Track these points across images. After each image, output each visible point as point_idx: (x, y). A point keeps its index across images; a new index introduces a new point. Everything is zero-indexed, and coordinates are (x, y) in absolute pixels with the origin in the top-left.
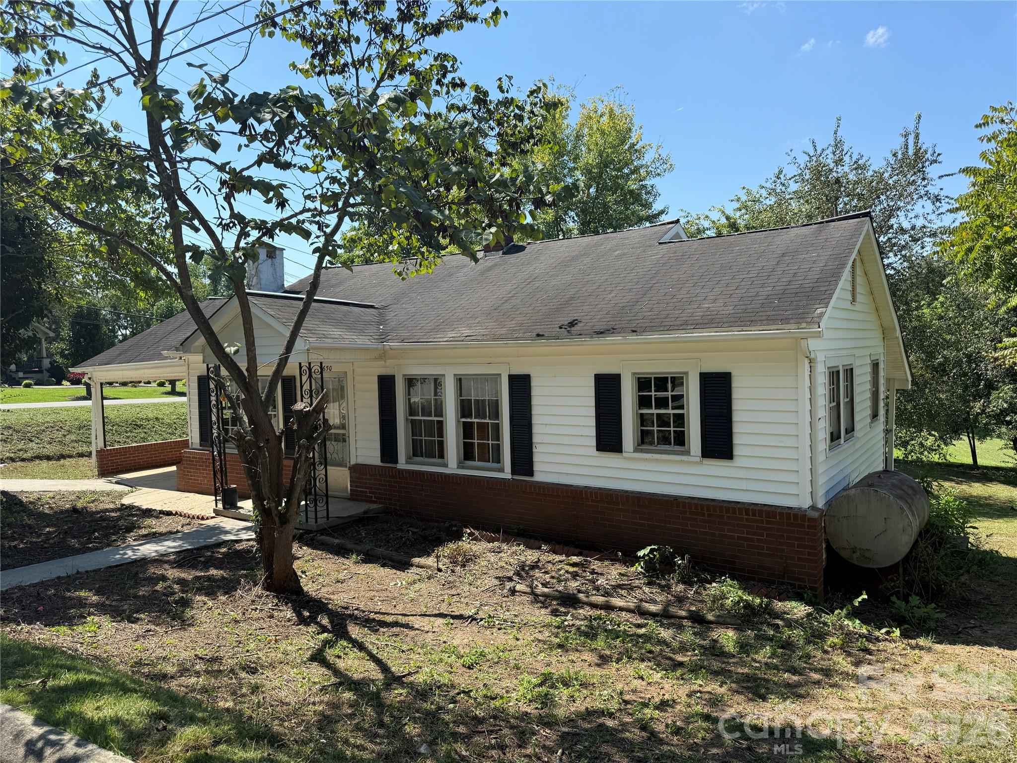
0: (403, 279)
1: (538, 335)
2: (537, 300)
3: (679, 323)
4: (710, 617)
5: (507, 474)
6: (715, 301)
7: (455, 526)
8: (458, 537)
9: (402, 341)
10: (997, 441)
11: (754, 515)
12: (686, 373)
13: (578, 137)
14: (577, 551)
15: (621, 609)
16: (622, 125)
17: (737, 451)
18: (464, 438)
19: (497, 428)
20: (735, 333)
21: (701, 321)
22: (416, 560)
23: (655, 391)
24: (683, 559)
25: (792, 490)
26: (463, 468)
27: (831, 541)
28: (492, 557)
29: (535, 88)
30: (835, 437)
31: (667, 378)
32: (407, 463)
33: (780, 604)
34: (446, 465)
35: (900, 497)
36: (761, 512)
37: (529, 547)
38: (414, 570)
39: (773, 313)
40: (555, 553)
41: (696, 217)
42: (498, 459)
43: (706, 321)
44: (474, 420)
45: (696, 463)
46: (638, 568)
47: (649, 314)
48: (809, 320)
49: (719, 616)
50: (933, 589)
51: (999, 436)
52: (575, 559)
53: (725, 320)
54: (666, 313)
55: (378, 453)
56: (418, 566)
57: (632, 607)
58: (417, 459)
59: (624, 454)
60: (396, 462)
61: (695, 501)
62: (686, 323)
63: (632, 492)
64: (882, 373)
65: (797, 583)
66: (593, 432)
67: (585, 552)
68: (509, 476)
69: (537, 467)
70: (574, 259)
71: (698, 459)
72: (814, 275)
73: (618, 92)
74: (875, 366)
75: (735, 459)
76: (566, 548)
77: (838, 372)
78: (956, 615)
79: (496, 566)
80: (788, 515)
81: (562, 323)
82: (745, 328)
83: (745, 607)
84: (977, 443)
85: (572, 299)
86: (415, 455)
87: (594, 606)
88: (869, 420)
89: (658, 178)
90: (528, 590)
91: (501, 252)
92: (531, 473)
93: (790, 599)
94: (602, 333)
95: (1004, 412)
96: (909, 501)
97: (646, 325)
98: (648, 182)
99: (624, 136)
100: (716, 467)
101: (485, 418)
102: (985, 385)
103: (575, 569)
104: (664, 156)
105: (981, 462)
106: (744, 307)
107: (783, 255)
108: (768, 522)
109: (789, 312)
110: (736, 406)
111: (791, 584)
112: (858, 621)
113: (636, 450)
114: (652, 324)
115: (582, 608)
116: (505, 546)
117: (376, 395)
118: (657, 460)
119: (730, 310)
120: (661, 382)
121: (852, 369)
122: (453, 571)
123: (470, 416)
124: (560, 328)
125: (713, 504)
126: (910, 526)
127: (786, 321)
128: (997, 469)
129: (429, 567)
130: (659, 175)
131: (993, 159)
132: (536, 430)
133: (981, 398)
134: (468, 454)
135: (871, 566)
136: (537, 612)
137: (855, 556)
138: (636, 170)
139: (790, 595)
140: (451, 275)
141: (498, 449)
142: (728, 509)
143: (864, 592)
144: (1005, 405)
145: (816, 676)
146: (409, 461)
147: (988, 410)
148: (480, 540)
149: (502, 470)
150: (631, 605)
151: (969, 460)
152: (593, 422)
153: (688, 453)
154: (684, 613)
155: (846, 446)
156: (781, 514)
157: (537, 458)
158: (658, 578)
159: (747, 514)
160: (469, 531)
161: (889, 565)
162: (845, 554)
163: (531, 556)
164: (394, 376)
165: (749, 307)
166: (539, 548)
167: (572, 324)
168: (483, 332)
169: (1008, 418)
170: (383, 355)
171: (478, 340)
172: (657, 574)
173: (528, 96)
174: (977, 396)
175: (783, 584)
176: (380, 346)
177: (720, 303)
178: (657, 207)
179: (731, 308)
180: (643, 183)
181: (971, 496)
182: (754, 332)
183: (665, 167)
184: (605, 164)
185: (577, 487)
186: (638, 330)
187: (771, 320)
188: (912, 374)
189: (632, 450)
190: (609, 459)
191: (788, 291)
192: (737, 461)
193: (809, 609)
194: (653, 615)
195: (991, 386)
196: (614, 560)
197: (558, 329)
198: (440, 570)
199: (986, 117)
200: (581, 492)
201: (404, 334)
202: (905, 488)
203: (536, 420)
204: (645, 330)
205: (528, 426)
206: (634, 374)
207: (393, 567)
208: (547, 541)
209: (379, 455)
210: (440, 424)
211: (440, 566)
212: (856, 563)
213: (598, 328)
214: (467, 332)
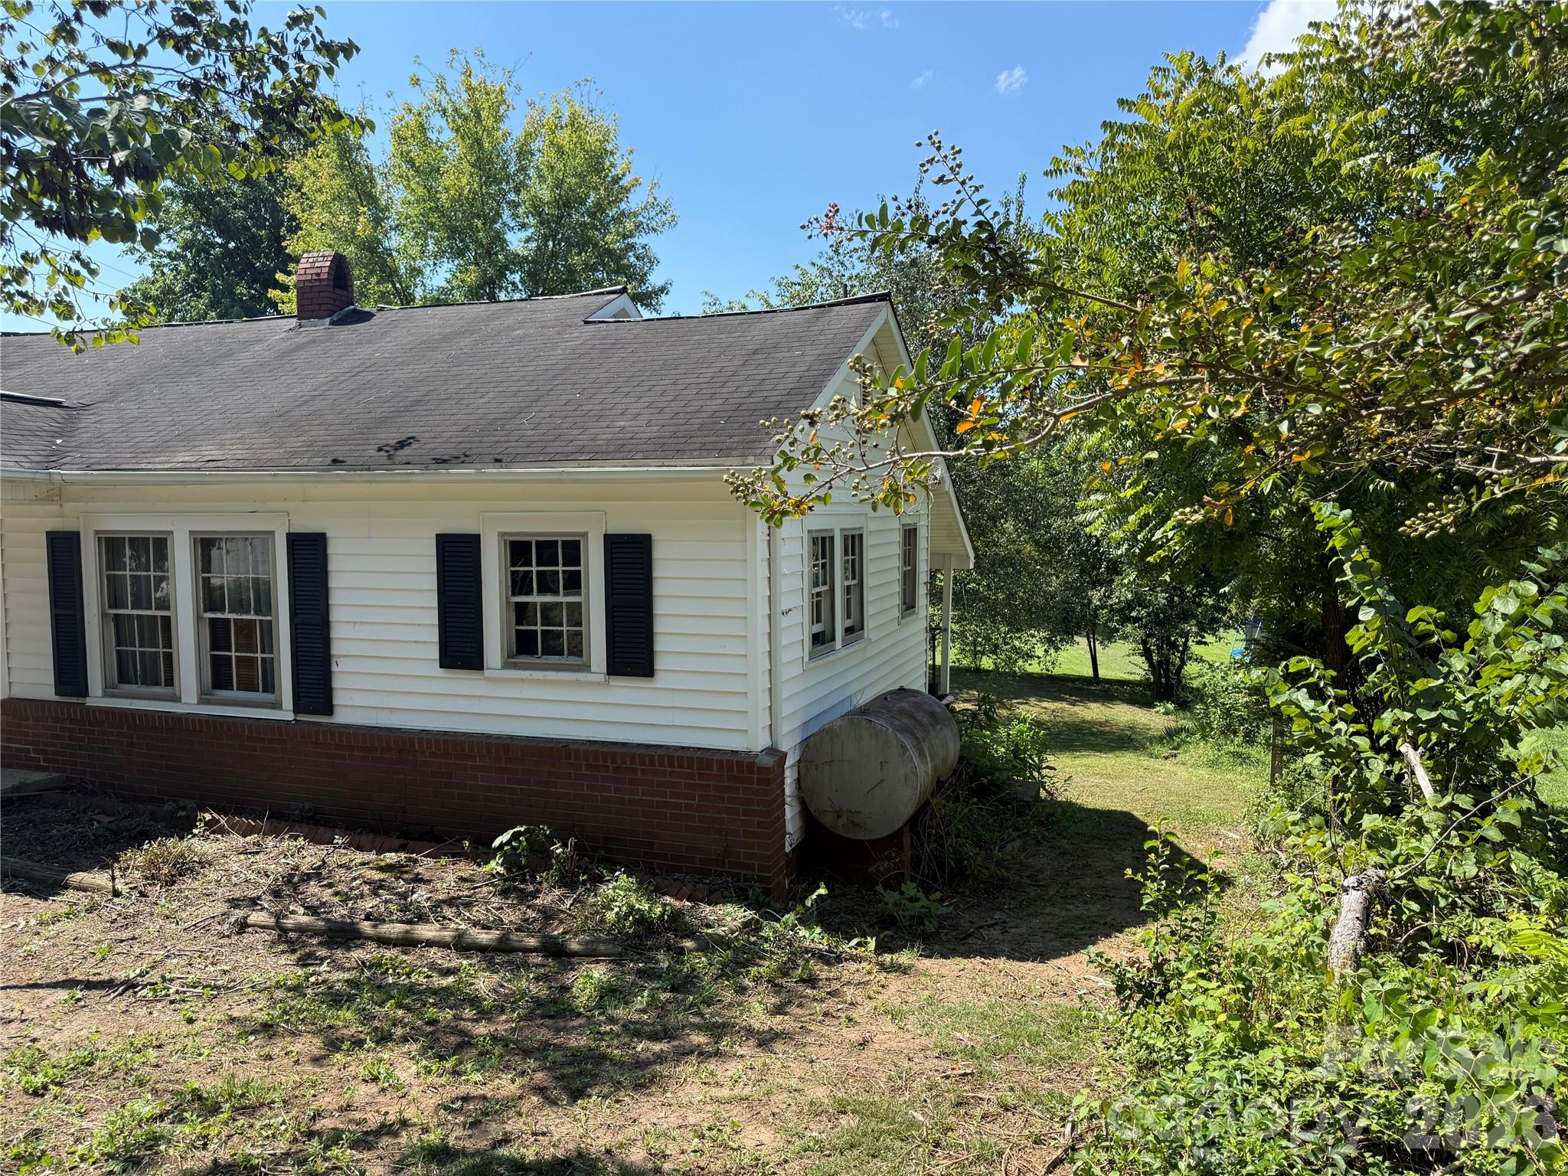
0: (79, 351)
1: (335, 461)
2: (358, 403)
3: (570, 449)
4: (574, 946)
5: (286, 713)
6: (636, 417)
7: (184, 808)
8: (183, 828)
9: (88, 467)
10: (1120, 643)
11: (681, 766)
12: (585, 535)
13: (524, 153)
14: (397, 843)
15: (430, 944)
16: (592, 139)
17: (660, 663)
18: (213, 648)
19: (268, 629)
20: (653, 468)
21: (604, 448)
22: (77, 877)
23: (538, 565)
24: (564, 845)
25: (736, 723)
26: (209, 702)
27: (807, 800)
28: (235, 864)
29: (300, 13)
30: (821, 640)
31: (530, 543)
32: (106, 695)
33: (708, 909)
34: (176, 699)
35: (905, 730)
36: (690, 760)
37: (316, 841)
38: (70, 895)
39: (713, 439)
40: (360, 848)
41: (727, 305)
42: (270, 686)
43: (612, 448)
44: (227, 615)
45: (599, 683)
46: (495, 866)
47: (530, 432)
48: (758, 451)
49: (588, 942)
50: (951, 867)
51: (1125, 638)
52: (391, 857)
53: (640, 447)
54: (557, 432)
55: (50, 678)
56: (78, 889)
57: (448, 939)
58: (126, 688)
59: (486, 671)
60: (85, 693)
61: (596, 747)
62: (581, 450)
63: (499, 737)
64: (923, 544)
65: (743, 872)
66: (433, 635)
67: (411, 844)
68: (290, 716)
69: (339, 699)
70: (447, 338)
71: (601, 678)
72: (789, 383)
73: (587, 89)
74: (910, 535)
75: (658, 676)
76: (379, 840)
77: (832, 538)
78: (979, 905)
79: (234, 879)
80: (730, 763)
81: (384, 442)
82: (667, 462)
83: (637, 922)
84: (1099, 647)
85: (417, 403)
86: (123, 679)
87: (384, 942)
88: (897, 613)
89: (653, 235)
90: (271, 921)
91: (327, 320)
92: (329, 710)
93: (725, 900)
94: (445, 461)
95: (1130, 605)
96: (920, 735)
97: (520, 450)
98: (639, 240)
99: (597, 161)
100: (629, 690)
101: (248, 612)
102: (1107, 567)
103: (382, 876)
104: (662, 201)
105: (1103, 673)
106: (673, 428)
107: (756, 352)
108: (701, 776)
109: (735, 439)
110: (660, 589)
111: (733, 875)
112: (818, 930)
113: (506, 666)
114: (529, 450)
115: (361, 946)
116: (270, 842)
117: (43, 568)
118: (538, 681)
119: (652, 432)
120: (547, 549)
121: (861, 536)
122: (143, 895)
123: (222, 610)
124: (380, 450)
125: (623, 750)
126: (915, 773)
127: (725, 452)
128: (1122, 683)
129: (98, 889)
130: (654, 230)
131: (1061, 224)
132: (338, 632)
133: (1101, 585)
134: (219, 676)
135: (861, 836)
136: (271, 960)
137: (840, 822)
138: (619, 219)
139: (726, 893)
140: (228, 355)
141: (269, 667)
142: (642, 757)
143: (822, 885)
144: (1129, 596)
145: (699, 1039)
146: (109, 690)
147: (1110, 602)
148: (229, 833)
149: (277, 705)
150: (447, 935)
151: (1088, 672)
152: (433, 618)
153: (586, 668)
154: (532, 942)
155: (845, 652)
156: (720, 762)
157: (338, 683)
158: (524, 881)
159: (671, 765)
160: (208, 817)
161: (886, 833)
162: (827, 821)
163: (311, 855)
164: (78, 534)
165: (682, 428)
166: (330, 842)
167: (402, 445)
168: (241, 453)
169: (1134, 614)
170: (56, 493)
171: (228, 469)
172: (524, 875)
173: (290, 26)
174: (1095, 584)
175: (720, 875)
176: (41, 475)
177: (642, 421)
178: (655, 279)
179: (655, 429)
180: (630, 240)
181: (1084, 722)
182: (682, 467)
183: (664, 218)
184: (566, 203)
185: (409, 731)
186: (504, 458)
187: (705, 450)
188: (975, 549)
189: (499, 665)
190: (462, 682)
191: (745, 407)
192: (661, 680)
193: (750, 914)
194: (482, 949)
195: (1115, 568)
196: (458, 855)
197: (373, 453)
198: (116, 894)
199: (1057, 160)
200: (412, 740)
201: (96, 455)
202: (919, 715)
203: (336, 615)
204: (515, 459)
205: (325, 625)
206: (502, 535)
207: (27, 893)
208: (347, 829)
209: (52, 681)
210: (167, 621)
211: (120, 885)
212: (841, 832)
213: (439, 453)
214: (215, 453)
